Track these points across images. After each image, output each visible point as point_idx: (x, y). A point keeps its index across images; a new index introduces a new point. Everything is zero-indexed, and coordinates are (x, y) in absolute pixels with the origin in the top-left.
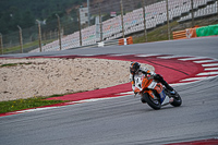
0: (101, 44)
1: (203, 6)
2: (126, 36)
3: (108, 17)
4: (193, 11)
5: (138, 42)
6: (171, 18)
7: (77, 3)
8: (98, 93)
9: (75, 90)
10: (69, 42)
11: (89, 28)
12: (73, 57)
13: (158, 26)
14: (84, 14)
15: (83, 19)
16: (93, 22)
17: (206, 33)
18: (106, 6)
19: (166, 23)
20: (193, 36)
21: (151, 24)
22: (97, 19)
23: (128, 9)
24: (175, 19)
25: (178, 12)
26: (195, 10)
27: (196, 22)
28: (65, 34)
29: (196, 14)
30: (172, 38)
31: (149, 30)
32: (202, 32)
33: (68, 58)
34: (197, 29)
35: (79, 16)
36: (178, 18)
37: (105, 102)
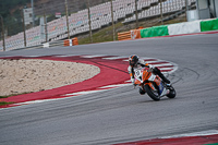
0: (46, 45)
1: (147, 8)
2: (71, 37)
3: (52, 18)
4: (137, 12)
5: (83, 43)
6: (116, 19)
7: (20, 4)
8: (43, 95)
9: (20, 92)
10: (14, 43)
11: (34, 29)
12: (18, 58)
13: (103, 27)
14: (28, 14)
15: (28, 20)
16: (37, 23)
17: (150, 34)
18: (51, 6)
19: (111, 24)
20: (137, 37)
21: (96, 25)
22: (42, 20)
23: (73, 10)
24: (120, 20)
25: (122, 14)
26: (139, 11)
27: (140, 23)
28: (9, 35)
29: (140, 16)
30: (117, 39)
31: (94, 31)
32: (146, 33)
33: (12, 59)
34: (141, 30)
35: (22, 17)
36: (123, 19)
37: (51, 103)
